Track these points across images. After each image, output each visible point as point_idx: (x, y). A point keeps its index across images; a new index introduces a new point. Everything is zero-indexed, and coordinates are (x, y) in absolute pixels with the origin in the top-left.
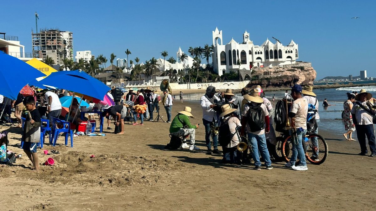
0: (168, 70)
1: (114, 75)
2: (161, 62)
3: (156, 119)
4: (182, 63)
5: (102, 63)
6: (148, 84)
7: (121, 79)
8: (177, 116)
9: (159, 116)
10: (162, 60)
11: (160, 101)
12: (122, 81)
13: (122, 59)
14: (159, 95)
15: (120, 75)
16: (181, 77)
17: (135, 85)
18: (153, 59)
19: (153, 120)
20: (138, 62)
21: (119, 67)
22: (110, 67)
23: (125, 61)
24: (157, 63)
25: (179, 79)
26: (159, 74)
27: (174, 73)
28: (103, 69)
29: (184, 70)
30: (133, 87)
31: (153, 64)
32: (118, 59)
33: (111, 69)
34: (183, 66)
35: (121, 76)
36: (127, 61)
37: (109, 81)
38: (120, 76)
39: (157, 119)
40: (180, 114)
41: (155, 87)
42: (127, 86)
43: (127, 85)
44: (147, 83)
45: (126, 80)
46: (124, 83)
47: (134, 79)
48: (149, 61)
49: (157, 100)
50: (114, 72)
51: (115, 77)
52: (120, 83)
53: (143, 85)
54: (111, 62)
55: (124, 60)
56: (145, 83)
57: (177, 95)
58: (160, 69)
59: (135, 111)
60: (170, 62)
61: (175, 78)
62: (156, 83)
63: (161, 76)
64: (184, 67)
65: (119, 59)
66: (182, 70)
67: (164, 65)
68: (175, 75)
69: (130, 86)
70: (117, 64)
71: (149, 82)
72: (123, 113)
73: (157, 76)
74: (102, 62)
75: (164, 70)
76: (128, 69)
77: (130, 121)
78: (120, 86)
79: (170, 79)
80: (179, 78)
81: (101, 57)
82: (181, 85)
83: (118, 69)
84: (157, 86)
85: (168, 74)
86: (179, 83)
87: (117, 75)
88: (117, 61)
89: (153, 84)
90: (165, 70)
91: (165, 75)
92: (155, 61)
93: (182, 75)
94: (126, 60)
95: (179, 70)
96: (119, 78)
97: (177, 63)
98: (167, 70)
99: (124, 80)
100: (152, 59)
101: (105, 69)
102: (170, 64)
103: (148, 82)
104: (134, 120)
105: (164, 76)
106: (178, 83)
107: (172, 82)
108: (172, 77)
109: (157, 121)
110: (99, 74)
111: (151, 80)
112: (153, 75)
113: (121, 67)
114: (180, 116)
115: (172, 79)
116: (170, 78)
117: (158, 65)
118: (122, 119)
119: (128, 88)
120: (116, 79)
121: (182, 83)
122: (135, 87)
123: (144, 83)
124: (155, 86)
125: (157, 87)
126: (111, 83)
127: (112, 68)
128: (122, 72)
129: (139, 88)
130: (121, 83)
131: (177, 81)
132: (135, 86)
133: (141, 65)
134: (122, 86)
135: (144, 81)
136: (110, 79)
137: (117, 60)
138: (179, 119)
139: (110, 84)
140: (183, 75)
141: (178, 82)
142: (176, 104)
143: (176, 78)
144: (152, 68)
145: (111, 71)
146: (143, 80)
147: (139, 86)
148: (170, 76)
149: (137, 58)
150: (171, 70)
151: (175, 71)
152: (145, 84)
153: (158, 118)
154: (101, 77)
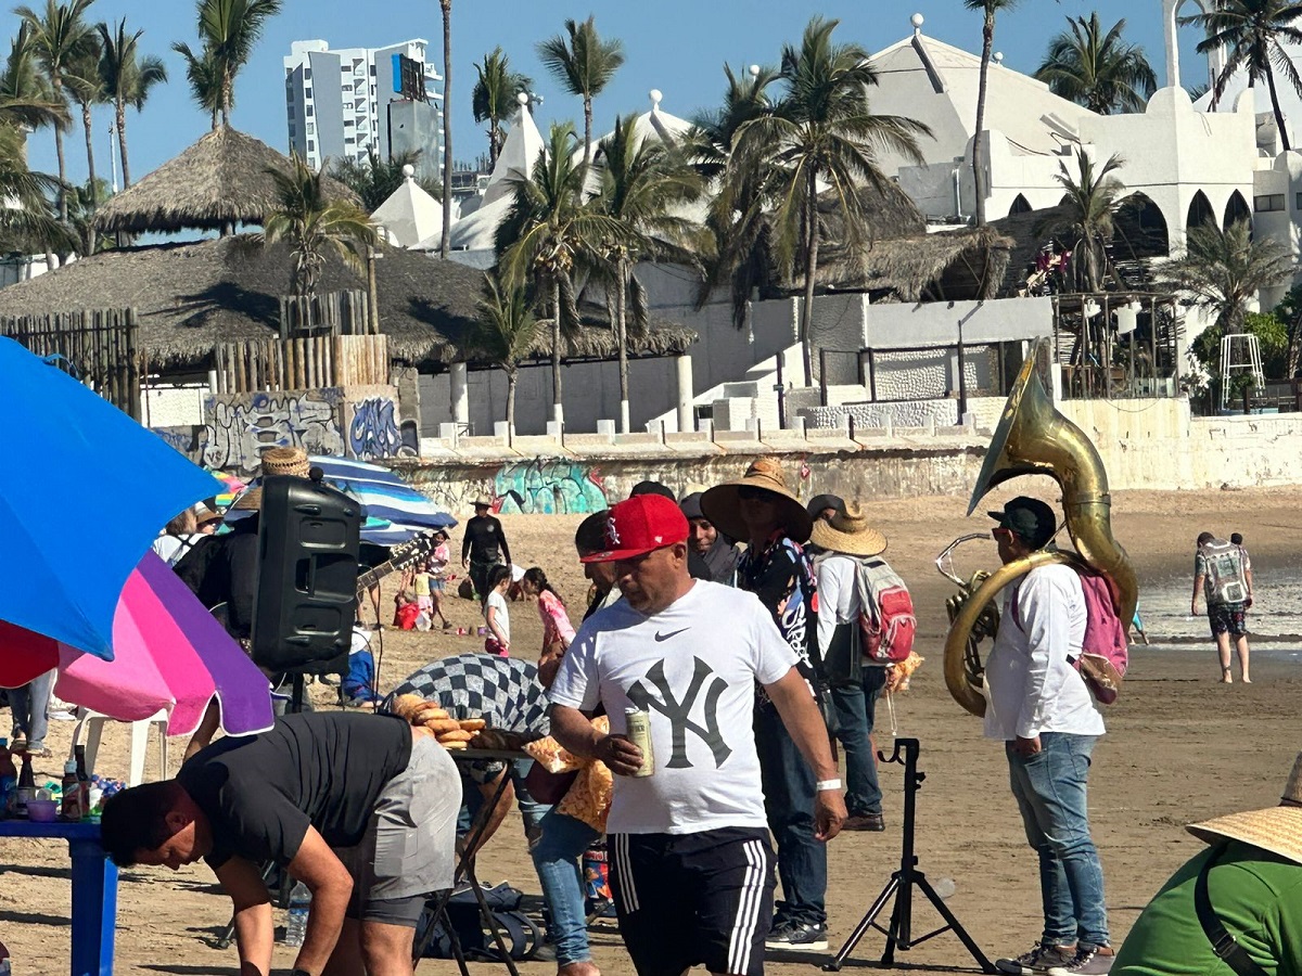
0: (1036, 204)
1: (253, 281)
2: (938, 88)
3: (868, 921)
4: (1246, 98)
5: (75, 110)
6: (739, 408)
7: (350, 344)
8: (1188, 889)
9: (909, 876)
10: (956, 64)
11: (913, 661)
12: (367, 378)
13: (368, 55)
14: (883, 582)
15: (342, 281)
16: (1229, 312)
17: (556, 426)
18: (814, 41)
19: (819, 947)
20: (595, 87)
21: (315, 160)
22: (188, 161)
23: (409, 78)
24: (877, 100)
25: (1198, 344)
26: (911, 272)
27: (1120, 252)
28: (87, 197)
29: (1269, 203)
30: (532, 465)
31: (819, 116)
32: (299, 55)
33: (203, 190)
34: (1264, 145)
35: (354, 296)
36: (432, 72)
37: (181, 372)
38: (333, 301)
39: (885, 917)
40: (1225, 850)
41: (844, 455)
42: (431, 450)
43: (434, 433)
44: (723, 407)
45: (422, 349)
46: (388, 394)
47: (540, 342)
48: (762, 79)
49: (867, 652)
50: (248, 247)
51: (260, 309)
52: (333, 395)
53: (671, 433)
54: (210, 85)
55: (389, 71)
56: (706, 399)
57: (1169, 572)
58: (921, 194)
59: (569, 807)
60: (1065, 90)
61: (1142, 319)
62: (859, 393)
63: (932, 293)
64: (1266, 164)
65: (321, 46)
66: (1236, 204)
67: (980, 140)
68: (1144, 273)
69: (478, 450)
70: (296, 131)
71: (765, 386)
72: (400, 846)
73: (876, 296)
74: (80, 95)
75: (979, 211)
76: (454, 187)
77: (499, 956)
78: (332, 440)
79: (1068, 341)
80: (1194, 322)
81: (63, 23)
82: (1234, 426)
83: (302, 195)
84: (873, 443)
85: (1042, 262)
86: (1206, 404)
87: (296, 279)
88: (295, 77)
89: (810, 423)
90: (996, 208)
91: (996, 283)
92: (844, 79)
93: (1237, 279)
94: (415, 55)
95: (1200, 206)
96: (320, 332)
97: (1172, 98)
98: (1020, 204)
99: (395, 361)
100: (798, 48)
101: (120, 200)
102: (1074, 113)
103: (748, 392)
104: (555, 937)
105: (978, 295)
106: (1183, 404)
107: (1099, 389)
108: (1092, 310)
109: (887, 962)
110: (38, 269)
111: (794, 354)
112: (819, 275)
113: (346, 163)
114: (1224, 877)
115: (1098, 338)
116: (1067, 317)
117: (901, 132)
118: (388, 929)
119: (454, 469)
120: (270, 346)
121: (1244, 400)
122: (555, 463)
123: (689, 402)
124: (845, 443)
125: (878, 454)
126: (210, 404)
127: (227, 178)
128: (367, 237)
129: (618, 465)
130: (357, 395)
131: (1167, 364)
132: (551, 443)
133: (643, 129)
134: (368, 446)
135: (685, 363)
136: (192, 344)
137: (291, 63)
138: (1212, 923)
139: (196, 419)
140: (1259, 281)
141: (1180, 390)
142: (1158, 712)
143: (1155, 329)
144: (810, 172)
145: (205, 223)
146: (676, 351)
147: (607, 440)
148: (1067, 287)
149: (581, 37)
150: (1080, 200)
151: (1142, 221)
152: (703, 412)
153: (902, 915)
154: (63, 307)
